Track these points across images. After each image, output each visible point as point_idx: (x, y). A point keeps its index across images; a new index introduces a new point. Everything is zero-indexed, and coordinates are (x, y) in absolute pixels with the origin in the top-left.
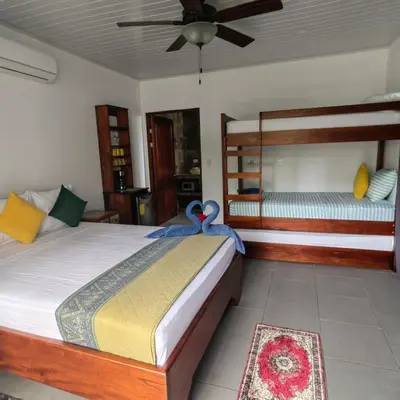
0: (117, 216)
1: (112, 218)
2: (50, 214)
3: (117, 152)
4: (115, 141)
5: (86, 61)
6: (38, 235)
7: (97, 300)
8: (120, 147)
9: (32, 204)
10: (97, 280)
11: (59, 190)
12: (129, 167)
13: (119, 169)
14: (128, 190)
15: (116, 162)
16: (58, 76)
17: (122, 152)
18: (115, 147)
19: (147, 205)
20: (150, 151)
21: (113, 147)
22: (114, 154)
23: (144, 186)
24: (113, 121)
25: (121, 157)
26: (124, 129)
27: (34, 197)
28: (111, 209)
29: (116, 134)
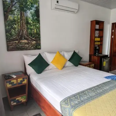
0: (93, 65)
1: (91, 65)
2: (69, 61)
3: (97, 39)
4: (97, 35)
5: (90, 4)
6: (64, 67)
7: (77, 104)
8: (98, 37)
9: (64, 56)
10: (78, 93)
11: (73, 52)
12: (101, 46)
13: (97, 46)
14: (100, 55)
15: (96, 43)
16: (78, 10)
17: (99, 39)
18: (97, 37)
19: (107, 62)
20: (112, 39)
21: (95, 37)
22: (96, 40)
23: (106, 54)
24: (97, 27)
25: (98, 41)
26: (101, 30)
27: (65, 54)
28: (91, 62)
29: (98, 32)
